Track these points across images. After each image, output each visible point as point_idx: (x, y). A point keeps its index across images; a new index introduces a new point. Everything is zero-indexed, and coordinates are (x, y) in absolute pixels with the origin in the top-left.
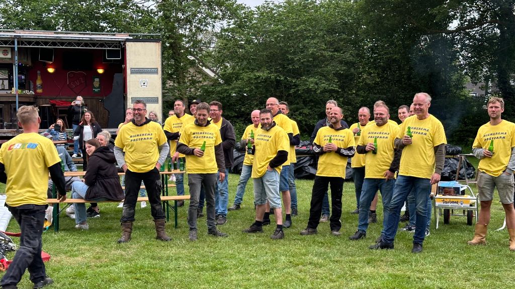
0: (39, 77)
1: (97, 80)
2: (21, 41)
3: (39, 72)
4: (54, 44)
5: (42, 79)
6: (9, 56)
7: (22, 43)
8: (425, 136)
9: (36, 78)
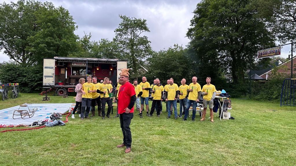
0: (94, 71)
1: (110, 72)
2: (88, 61)
3: (94, 70)
4: (98, 62)
5: (95, 72)
6: (86, 65)
7: (89, 62)
8: (195, 89)
9: (94, 72)
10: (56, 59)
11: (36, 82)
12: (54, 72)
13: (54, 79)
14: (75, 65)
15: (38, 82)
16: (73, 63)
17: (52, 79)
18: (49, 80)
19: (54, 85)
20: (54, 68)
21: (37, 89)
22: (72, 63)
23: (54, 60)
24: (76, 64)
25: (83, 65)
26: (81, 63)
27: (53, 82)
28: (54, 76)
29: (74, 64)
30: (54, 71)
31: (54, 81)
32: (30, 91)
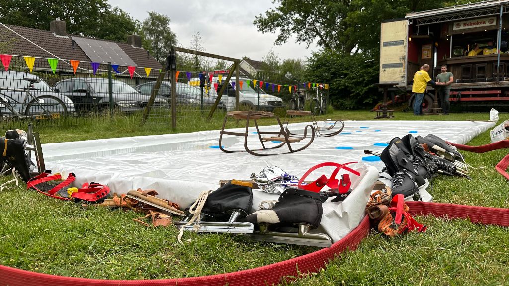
2: (506, 7)
6: (494, 23)
10: (410, 20)
11: (365, 87)
12: (406, 54)
13: (406, 70)
14: (462, 27)
15: (370, 86)
16: (455, 24)
17: (400, 70)
18: (394, 73)
19: (405, 85)
20: (406, 43)
21: (367, 101)
22: (452, 24)
23: (407, 23)
24: (465, 25)
25: (487, 24)
26: (480, 21)
27: (402, 77)
28: (406, 64)
29: (458, 25)
30: (406, 49)
31: (406, 76)
32: (354, 107)
